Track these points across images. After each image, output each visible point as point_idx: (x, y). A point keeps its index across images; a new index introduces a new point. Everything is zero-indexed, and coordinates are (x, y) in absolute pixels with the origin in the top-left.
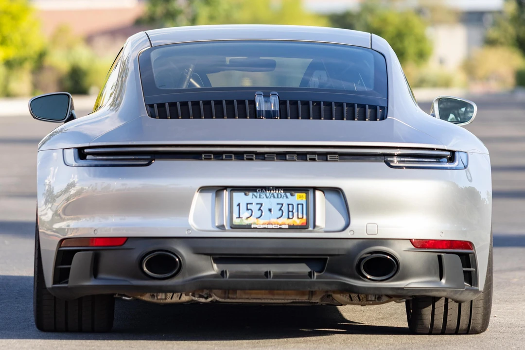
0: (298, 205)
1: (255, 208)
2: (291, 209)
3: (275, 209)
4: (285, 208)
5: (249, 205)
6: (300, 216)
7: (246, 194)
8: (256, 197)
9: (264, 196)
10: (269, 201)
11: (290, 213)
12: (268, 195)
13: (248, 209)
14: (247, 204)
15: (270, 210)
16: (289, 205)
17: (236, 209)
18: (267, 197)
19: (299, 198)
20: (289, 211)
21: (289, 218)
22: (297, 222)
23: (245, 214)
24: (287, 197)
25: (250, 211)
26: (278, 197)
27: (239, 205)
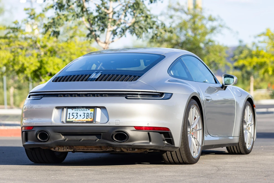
0: (91, 113)
1: (75, 115)
2: (88, 115)
3: (82, 115)
4: (86, 115)
5: (73, 114)
6: (91, 118)
7: (72, 110)
8: (76, 111)
9: (79, 110)
10: (81, 112)
11: (88, 117)
12: (80, 110)
13: (72, 115)
14: (73, 113)
15: (80, 115)
16: (87, 113)
17: (68, 115)
18: (80, 111)
19: (91, 111)
20: (87, 116)
21: (87, 118)
22: (89, 120)
23: (71, 117)
24: (87, 111)
25: (73, 116)
26: (83, 111)
27: (69, 114)
